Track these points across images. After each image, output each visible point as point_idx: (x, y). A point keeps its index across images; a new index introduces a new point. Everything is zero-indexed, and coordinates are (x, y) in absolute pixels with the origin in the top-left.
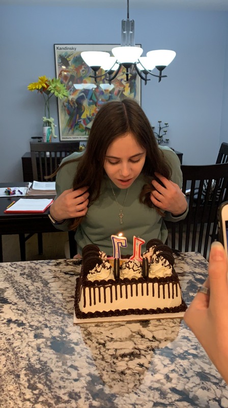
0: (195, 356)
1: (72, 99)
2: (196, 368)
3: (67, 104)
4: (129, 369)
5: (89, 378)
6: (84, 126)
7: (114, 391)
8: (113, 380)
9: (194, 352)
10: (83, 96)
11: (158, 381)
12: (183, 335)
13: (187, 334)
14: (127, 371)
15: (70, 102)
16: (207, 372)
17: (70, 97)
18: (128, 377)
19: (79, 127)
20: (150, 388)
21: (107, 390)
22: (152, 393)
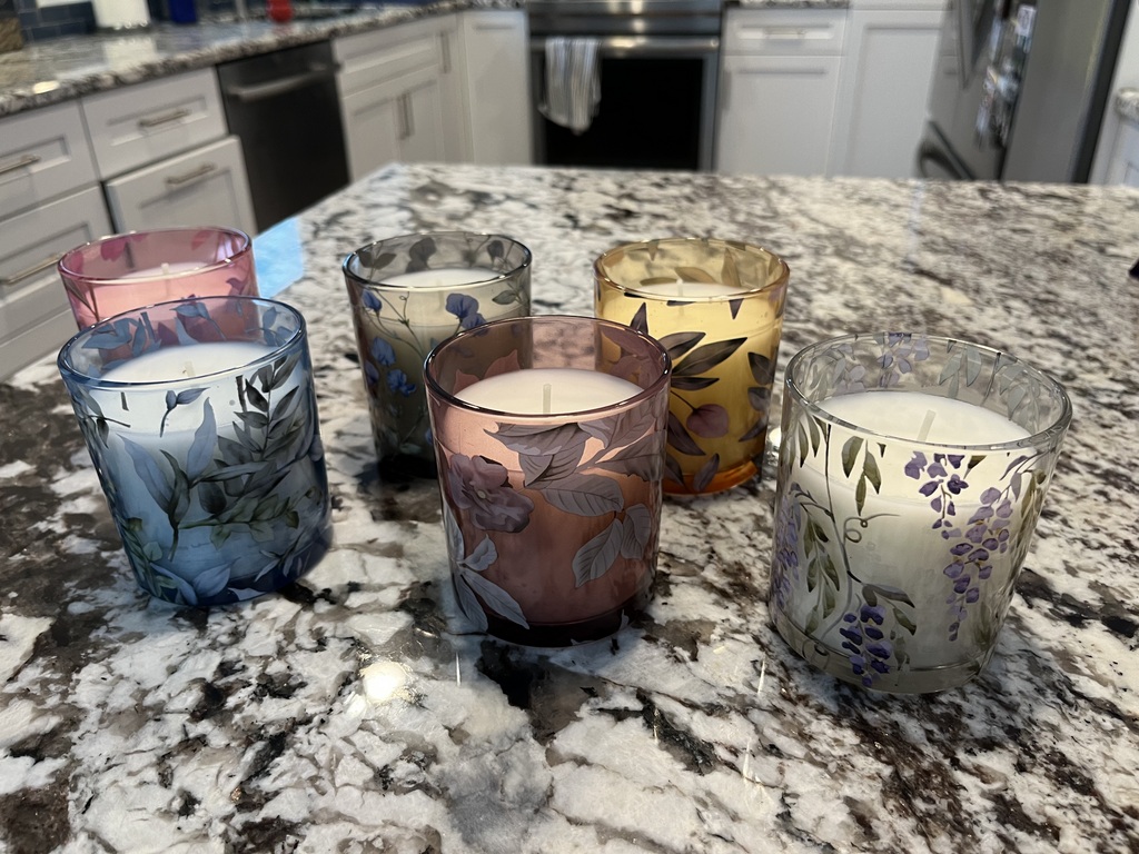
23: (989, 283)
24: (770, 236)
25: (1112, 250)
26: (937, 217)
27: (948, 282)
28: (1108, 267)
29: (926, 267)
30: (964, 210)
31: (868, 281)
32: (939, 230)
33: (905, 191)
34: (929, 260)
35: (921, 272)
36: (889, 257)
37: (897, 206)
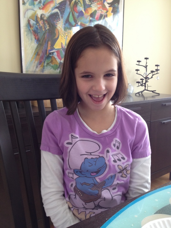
1: (42, 15)
3: (35, 22)
6: (58, 60)
10: (57, 13)
15: (39, 20)
17: (39, 13)
19: (52, 62)
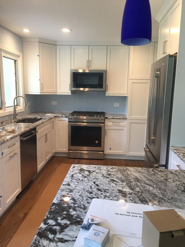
0: (90, 198)
2: (92, 195)
4: (113, 197)
5: (126, 197)
7: (119, 193)
8: (118, 196)
9: (89, 199)
11: (105, 194)
12: (88, 204)
13: (87, 204)
14: (114, 197)
16: (89, 194)
18: (114, 196)
20: (108, 193)
21: (121, 194)
22: (108, 192)
23: (155, 186)
24: (129, 178)
25: (168, 180)
26: (148, 175)
27: (150, 186)
28: (167, 183)
29: (147, 183)
30: (151, 174)
31: (141, 186)
32: (148, 177)
33: (143, 170)
34: (148, 182)
35: (147, 184)
36: (143, 182)
37: (143, 173)
